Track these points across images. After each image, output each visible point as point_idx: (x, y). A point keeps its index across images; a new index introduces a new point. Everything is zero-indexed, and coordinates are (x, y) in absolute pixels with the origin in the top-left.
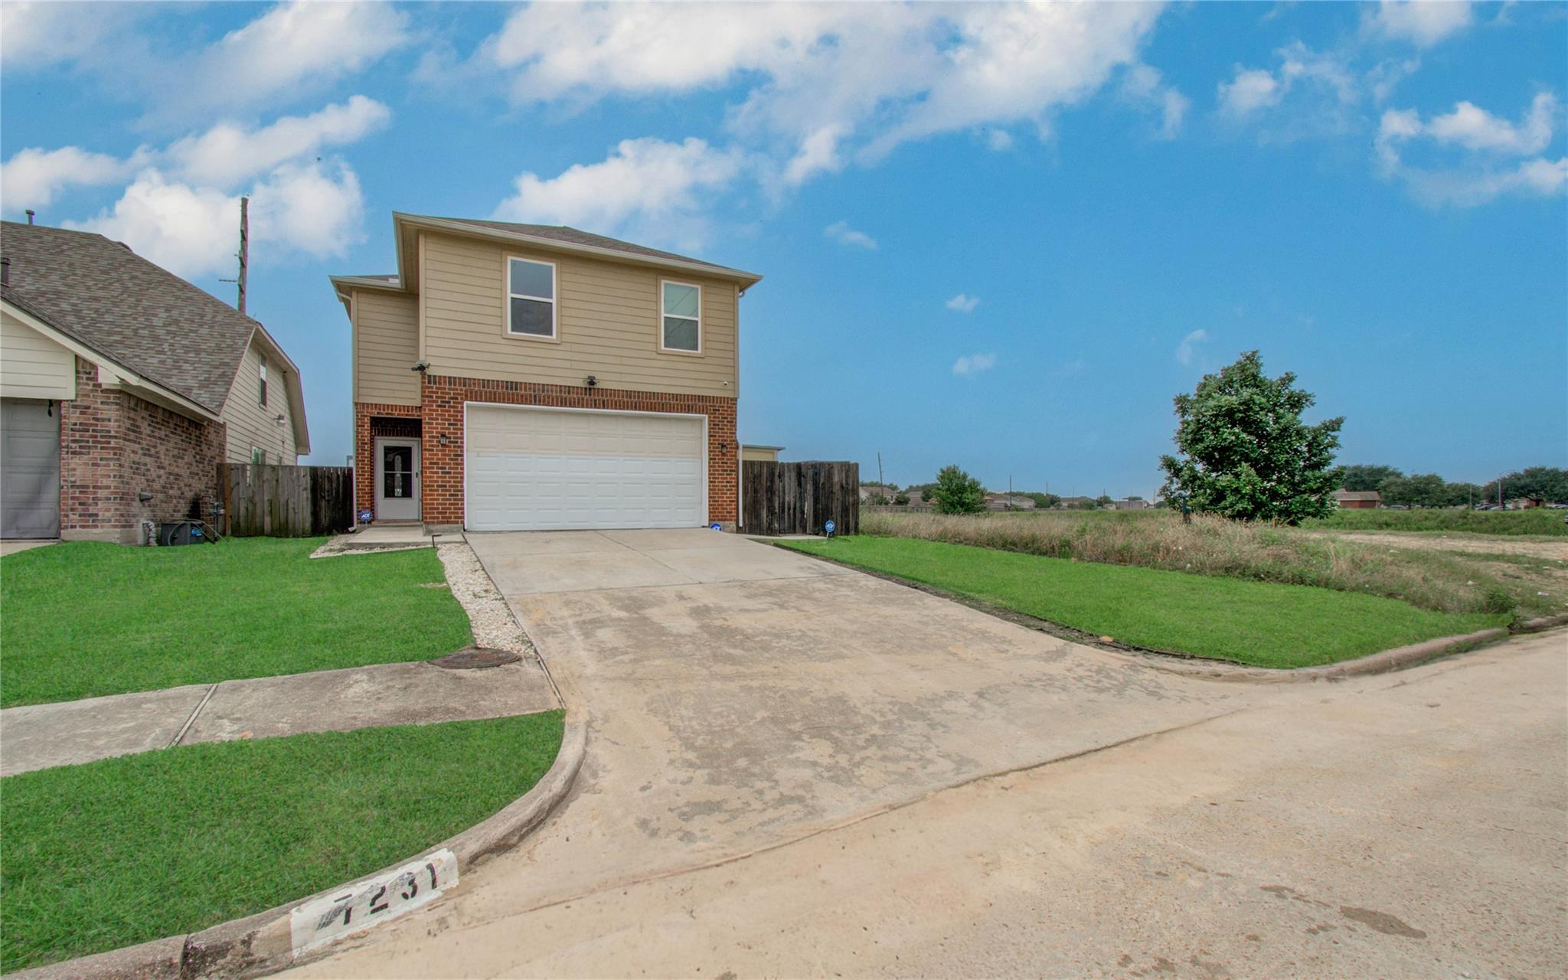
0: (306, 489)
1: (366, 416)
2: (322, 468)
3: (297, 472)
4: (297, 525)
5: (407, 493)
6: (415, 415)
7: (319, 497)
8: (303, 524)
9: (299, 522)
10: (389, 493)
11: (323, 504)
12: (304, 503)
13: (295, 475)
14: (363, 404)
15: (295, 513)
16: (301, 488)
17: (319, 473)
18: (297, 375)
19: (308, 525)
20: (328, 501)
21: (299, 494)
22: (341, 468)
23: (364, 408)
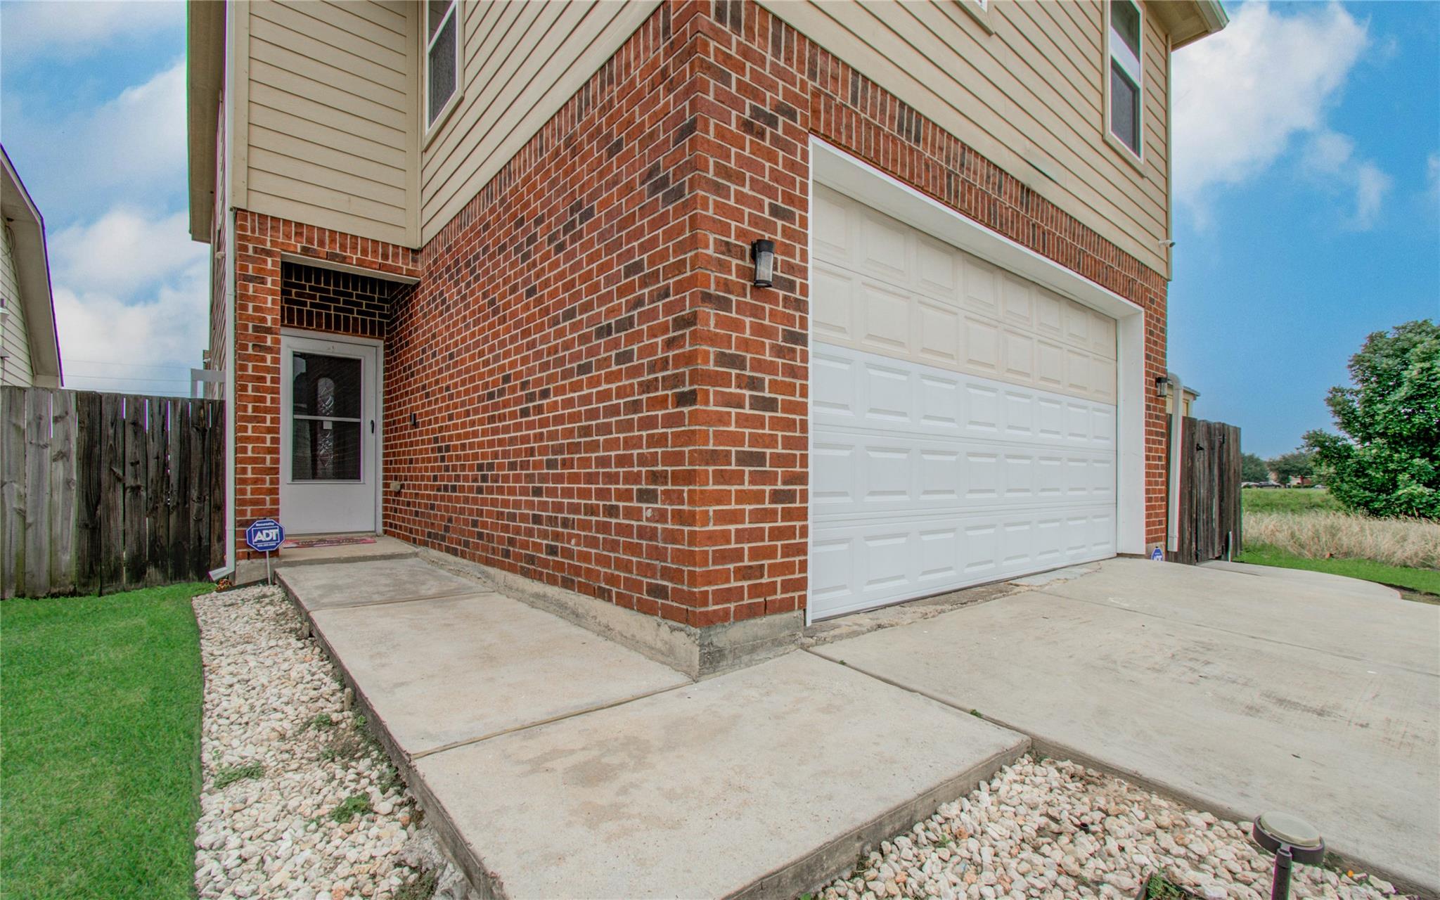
0: (62, 456)
1: (269, 253)
2: (116, 399)
3: (37, 406)
4: (30, 561)
5: (348, 469)
6: (402, 271)
7: (105, 476)
8: (53, 554)
9: (39, 551)
10: (307, 469)
11: (118, 498)
12: (58, 497)
13: (27, 416)
14: (263, 217)
15: (26, 527)
16: (48, 452)
17: (108, 410)
18: (39, 229)
19: (68, 559)
20: (136, 489)
21: (40, 469)
22: (175, 401)
23: (263, 231)
